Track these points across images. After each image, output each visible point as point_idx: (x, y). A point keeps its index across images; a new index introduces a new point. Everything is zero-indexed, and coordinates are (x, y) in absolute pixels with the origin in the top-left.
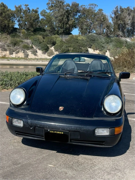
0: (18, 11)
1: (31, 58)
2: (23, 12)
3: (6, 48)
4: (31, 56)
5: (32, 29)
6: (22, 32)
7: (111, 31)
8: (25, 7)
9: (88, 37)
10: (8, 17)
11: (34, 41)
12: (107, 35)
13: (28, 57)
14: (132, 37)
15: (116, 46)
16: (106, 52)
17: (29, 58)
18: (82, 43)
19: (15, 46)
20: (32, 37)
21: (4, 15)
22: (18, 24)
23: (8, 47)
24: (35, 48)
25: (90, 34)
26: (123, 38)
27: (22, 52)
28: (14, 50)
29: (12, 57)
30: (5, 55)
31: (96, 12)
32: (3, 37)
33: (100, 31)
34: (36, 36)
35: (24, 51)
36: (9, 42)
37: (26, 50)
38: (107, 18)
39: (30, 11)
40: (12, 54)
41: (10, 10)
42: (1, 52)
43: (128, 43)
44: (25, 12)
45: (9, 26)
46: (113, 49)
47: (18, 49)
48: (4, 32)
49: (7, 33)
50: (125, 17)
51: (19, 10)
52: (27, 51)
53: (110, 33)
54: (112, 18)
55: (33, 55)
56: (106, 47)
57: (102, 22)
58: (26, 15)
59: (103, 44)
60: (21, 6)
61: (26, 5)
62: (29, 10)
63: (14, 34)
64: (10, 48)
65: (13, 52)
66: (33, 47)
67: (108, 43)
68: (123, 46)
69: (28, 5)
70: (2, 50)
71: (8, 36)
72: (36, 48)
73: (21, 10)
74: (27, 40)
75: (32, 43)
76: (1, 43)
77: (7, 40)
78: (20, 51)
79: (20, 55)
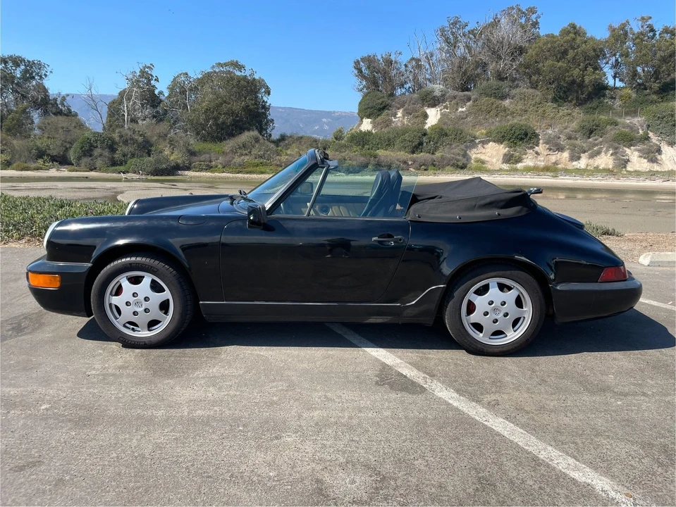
0: (617, 40)
1: (636, 171)
2: (632, 38)
3: (563, 141)
4: (638, 165)
5: (656, 86)
6: (621, 96)
8: (640, 23)
10: (582, 59)
11: (656, 118)
13: (625, 167)
17: (629, 169)
19: (589, 138)
20: (654, 107)
21: (571, 54)
22: (613, 74)
23: (569, 141)
24: (654, 138)
27: (611, 152)
28: (586, 149)
29: (576, 167)
30: (556, 163)
32: (561, 114)
34: (665, 104)
36: (574, 125)
37: (624, 146)
39: (655, 35)
40: (579, 158)
41: (592, 39)
42: (546, 154)
44: (639, 38)
45: (582, 81)
47: (597, 145)
48: (566, 102)
49: (574, 102)
51: (620, 35)
52: (627, 149)
55: (646, 160)
58: (639, 46)
60: (628, 22)
61: (643, 18)
62: (652, 30)
63: (594, 104)
64: (576, 141)
65: (582, 155)
66: (647, 138)
69: (650, 18)
70: (550, 149)
71: (577, 110)
72: (658, 140)
73: (626, 34)
74: (633, 117)
75: (648, 126)
76: (550, 131)
77: (572, 121)
78: (604, 149)
79: (602, 160)
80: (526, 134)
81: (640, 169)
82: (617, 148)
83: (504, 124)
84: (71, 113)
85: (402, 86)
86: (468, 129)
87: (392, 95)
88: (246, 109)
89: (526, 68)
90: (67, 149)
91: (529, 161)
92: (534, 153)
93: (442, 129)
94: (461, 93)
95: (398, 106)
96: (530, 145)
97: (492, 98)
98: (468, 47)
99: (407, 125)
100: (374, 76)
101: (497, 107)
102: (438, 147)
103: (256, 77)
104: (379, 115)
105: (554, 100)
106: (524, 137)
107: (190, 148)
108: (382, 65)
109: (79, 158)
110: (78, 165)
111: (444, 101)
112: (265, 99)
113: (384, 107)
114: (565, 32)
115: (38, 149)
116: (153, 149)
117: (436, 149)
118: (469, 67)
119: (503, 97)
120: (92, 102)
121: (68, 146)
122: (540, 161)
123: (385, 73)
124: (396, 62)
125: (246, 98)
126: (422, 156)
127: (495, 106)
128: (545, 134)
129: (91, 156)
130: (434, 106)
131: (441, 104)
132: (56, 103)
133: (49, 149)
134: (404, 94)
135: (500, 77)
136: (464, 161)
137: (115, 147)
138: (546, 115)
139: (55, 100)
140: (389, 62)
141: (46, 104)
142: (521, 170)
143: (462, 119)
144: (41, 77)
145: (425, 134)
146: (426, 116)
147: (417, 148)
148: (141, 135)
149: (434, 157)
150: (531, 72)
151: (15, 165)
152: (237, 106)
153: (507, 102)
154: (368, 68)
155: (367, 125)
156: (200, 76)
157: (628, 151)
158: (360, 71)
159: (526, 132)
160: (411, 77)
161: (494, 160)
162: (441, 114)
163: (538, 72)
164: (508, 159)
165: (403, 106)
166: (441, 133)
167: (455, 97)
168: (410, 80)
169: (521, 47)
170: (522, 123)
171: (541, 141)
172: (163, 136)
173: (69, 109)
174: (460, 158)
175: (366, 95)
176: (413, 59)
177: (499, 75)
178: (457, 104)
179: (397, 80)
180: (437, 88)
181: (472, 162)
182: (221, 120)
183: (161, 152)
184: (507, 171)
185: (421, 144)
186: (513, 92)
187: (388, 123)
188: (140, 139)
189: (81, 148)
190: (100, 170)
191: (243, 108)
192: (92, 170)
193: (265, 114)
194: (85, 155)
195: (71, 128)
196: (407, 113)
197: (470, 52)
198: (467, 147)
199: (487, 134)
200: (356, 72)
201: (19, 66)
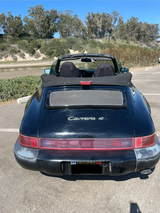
0: (2, 19)
1: (20, 61)
4: (20, 59)
5: (18, 35)
6: (8, 38)
7: (86, 34)
8: (8, 14)
9: (68, 40)
11: (21, 45)
12: (84, 37)
13: (17, 60)
14: (103, 38)
15: (92, 46)
16: (85, 52)
17: (18, 61)
18: (64, 45)
19: (3, 51)
20: (18, 41)
22: (3, 30)
24: (22, 51)
25: (69, 37)
26: (96, 39)
28: (3, 55)
29: (2, 61)
31: (72, 18)
33: (77, 34)
34: (22, 41)
35: (12, 55)
37: (14, 54)
38: (82, 22)
39: (13, 18)
40: (2, 58)
43: (101, 44)
44: (8, 19)
46: (90, 49)
47: (6, 54)
50: (97, 21)
51: (2, 17)
53: (86, 36)
54: (86, 22)
55: (22, 58)
56: (84, 47)
57: (78, 26)
58: (9, 21)
59: (81, 45)
60: (4, 13)
61: (9, 13)
62: (12, 17)
66: (20, 51)
67: (85, 44)
68: (97, 46)
69: (11, 13)
73: (4, 17)
74: (14, 44)
75: (19, 47)
78: (9, 55)
79: (9, 58)
81: (21, 61)
157: (16, 55)
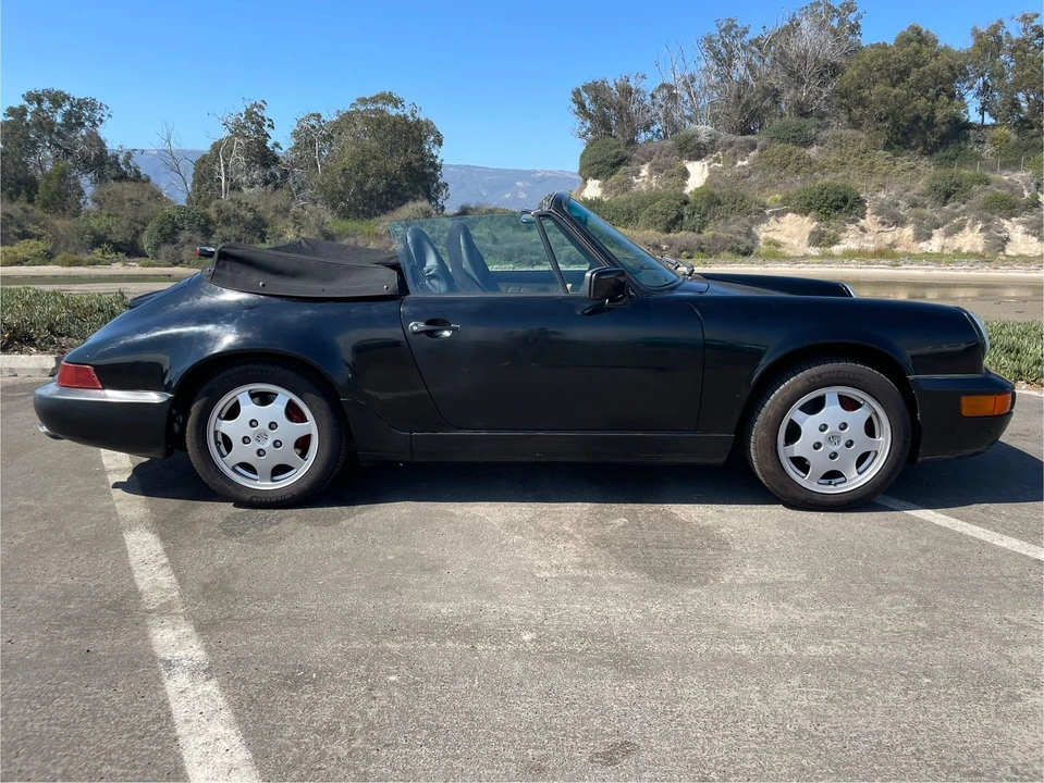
0: (986, 51)
1: (1020, 256)
2: (1009, 48)
3: (904, 212)
4: (1023, 246)
6: (994, 139)
8: (1021, 25)
10: (932, 81)
13: (1003, 250)
17: (1009, 252)
19: (945, 204)
21: (914, 75)
22: (979, 106)
23: (914, 210)
27: (980, 226)
28: (941, 221)
29: (924, 250)
30: (893, 245)
32: (898, 168)
36: (921, 185)
37: (1000, 216)
40: (929, 236)
41: (947, 50)
42: (876, 230)
44: (1019, 48)
45: (931, 117)
47: (958, 216)
48: (905, 148)
49: (920, 149)
51: (990, 43)
52: (1005, 222)
55: (1035, 239)
58: (1020, 61)
60: (1001, 23)
61: (1025, 18)
62: (1041, 35)
63: (951, 152)
64: (923, 210)
65: (934, 231)
66: (1037, 204)
69: (1037, 15)
70: (884, 224)
71: (925, 161)
73: (999, 42)
74: (1014, 171)
75: (1038, 185)
76: (882, 195)
77: (915, 179)
78: (970, 221)
79: (965, 239)
80: (845, 200)
81: (1027, 253)
82: (989, 220)
83: (809, 184)
84: (140, 177)
85: (647, 128)
86: (753, 194)
87: (632, 142)
88: (408, 166)
89: (843, 97)
90: (137, 233)
91: (850, 241)
92: (857, 229)
93: (713, 194)
94: (741, 138)
95: (642, 159)
96: (852, 217)
97: (790, 144)
98: (749, 66)
99: (657, 188)
100: (604, 114)
101: (798, 158)
102: (707, 222)
103: (422, 116)
104: (612, 174)
105: (888, 146)
106: (841, 204)
107: (326, 228)
108: (616, 95)
109: (157, 246)
110: (156, 256)
111: (714, 150)
112: (434, 152)
113: (621, 161)
114: (904, 40)
115: (93, 233)
116: (269, 230)
117: (703, 226)
118: (754, 96)
119: (807, 143)
120: (171, 160)
121: (139, 227)
122: (868, 241)
123: (621, 108)
124: (637, 91)
125: (406, 151)
126: (682, 236)
127: (794, 157)
128: (875, 200)
129: (174, 242)
130: (697, 158)
131: (709, 155)
132: (116, 162)
133: (111, 233)
134: (650, 141)
135: (802, 111)
136: (748, 242)
137: (211, 227)
138: (874, 170)
139: (116, 157)
140: (627, 92)
141: (102, 163)
142: (837, 257)
143: (743, 177)
144: (94, 123)
145: (686, 203)
146: (686, 174)
147: (674, 223)
148: (250, 210)
149: (701, 237)
150: (850, 102)
151: (59, 257)
152: (394, 164)
153: (813, 151)
154: (595, 100)
155: (593, 190)
156: (335, 118)
157: (1007, 224)
158: (582, 105)
159: (844, 197)
160: (661, 114)
161: (795, 241)
162: (710, 171)
163: (862, 102)
164: (817, 239)
165: (649, 159)
166: (711, 200)
167: (731, 144)
168: (659, 119)
169: (834, 65)
170: (838, 182)
171: (868, 211)
172: (284, 211)
173: (136, 171)
174: (742, 238)
175: (591, 144)
176: (663, 86)
177: (801, 109)
178: (735, 155)
179: (640, 119)
180: (704, 130)
181: (761, 244)
182: (369, 185)
183: (280, 236)
184: (816, 257)
185: (680, 217)
186: (824, 134)
187: (626, 186)
188: (249, 216)
189: (160, 231)
190: (189, 264)
191: (402, 166)
192: (176, 265)
193: (434, 175)
194: (165, 242)
195: (144, 200)
196: (656, 169)
197: (753, 74)
198: (752, 221)
199: (783, 201)
200: (575, 107)
201: (60, 106)
